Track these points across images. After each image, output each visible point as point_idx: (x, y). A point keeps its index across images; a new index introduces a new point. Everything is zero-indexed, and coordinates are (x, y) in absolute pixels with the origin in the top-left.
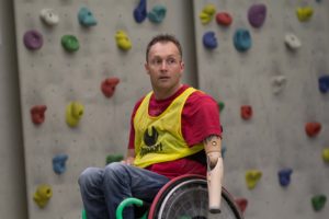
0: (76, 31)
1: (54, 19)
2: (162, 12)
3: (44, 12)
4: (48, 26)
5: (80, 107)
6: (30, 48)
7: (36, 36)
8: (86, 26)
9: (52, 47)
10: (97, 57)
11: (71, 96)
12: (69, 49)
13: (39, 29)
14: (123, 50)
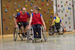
0: (63, 10)
1: (61, 9)
2: (71, 8)
3: (60, 8)
4: (60, 10)
5: (63, 17)
6: (59, 12)
7: (59, 11)
8: (64, 10)
9: (61, 12)
10: (65, 13)
11: (62, 16)
12: (62, 12)
13: (59, 10)
14: (67, 12)
